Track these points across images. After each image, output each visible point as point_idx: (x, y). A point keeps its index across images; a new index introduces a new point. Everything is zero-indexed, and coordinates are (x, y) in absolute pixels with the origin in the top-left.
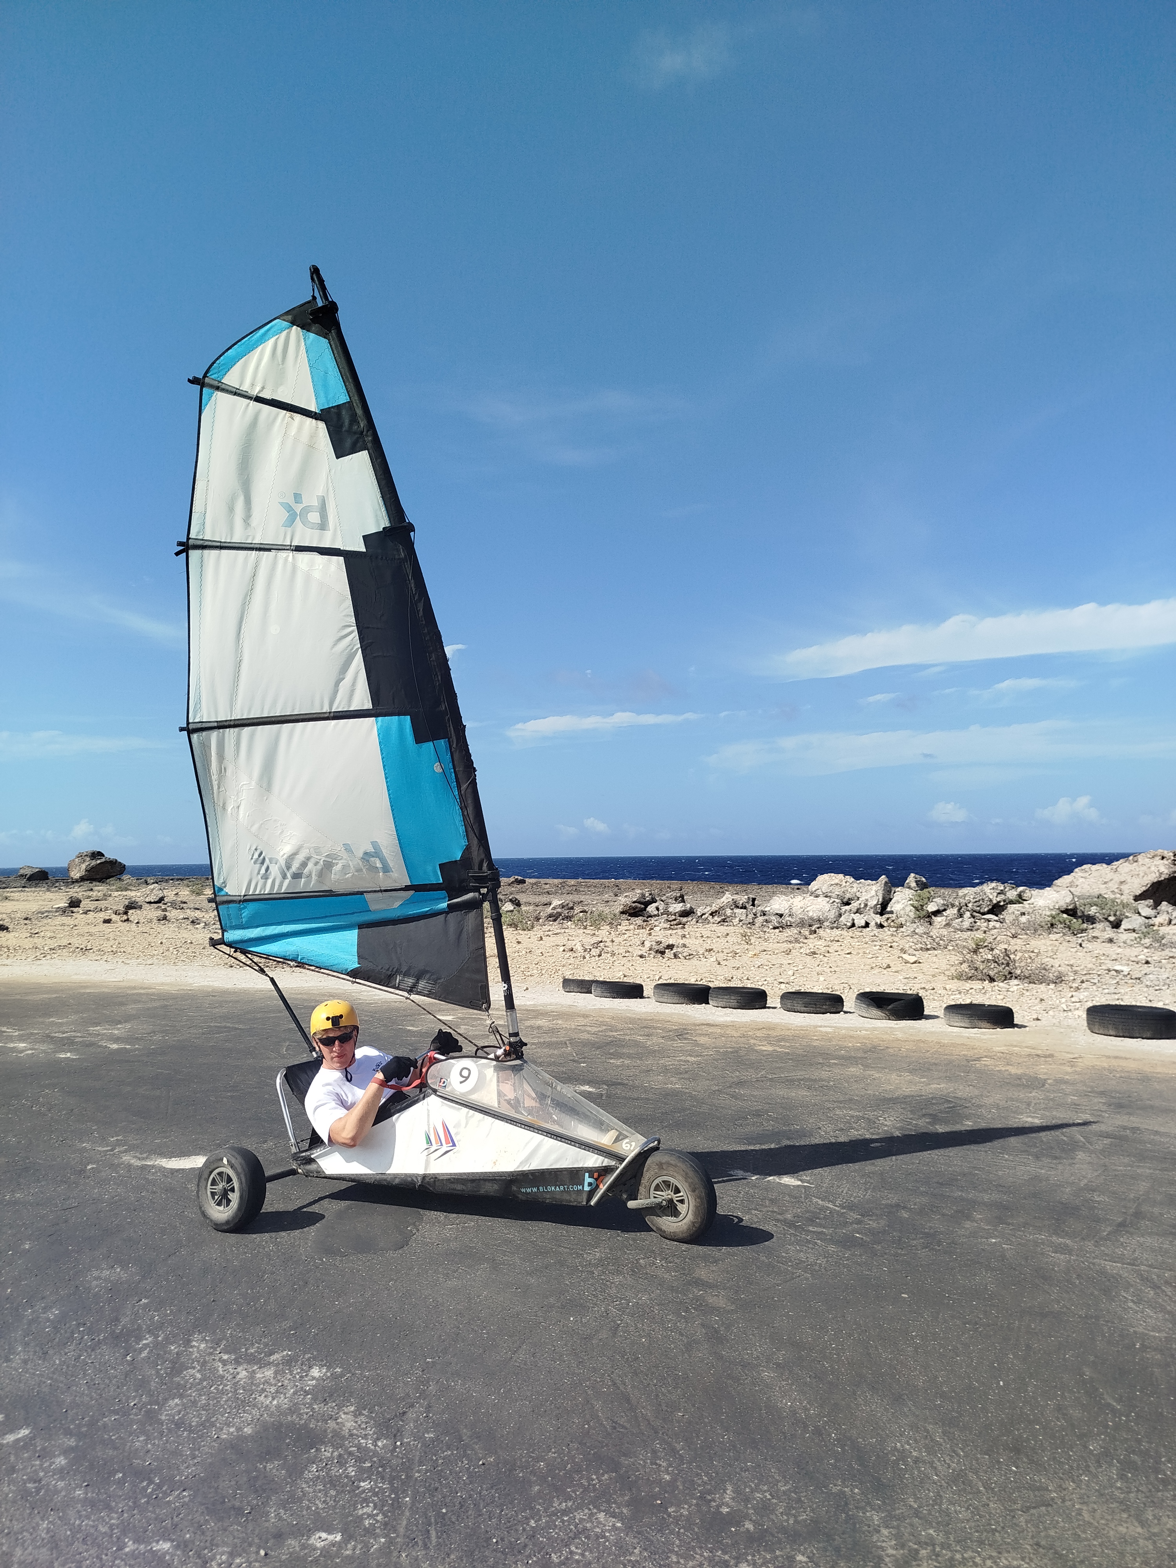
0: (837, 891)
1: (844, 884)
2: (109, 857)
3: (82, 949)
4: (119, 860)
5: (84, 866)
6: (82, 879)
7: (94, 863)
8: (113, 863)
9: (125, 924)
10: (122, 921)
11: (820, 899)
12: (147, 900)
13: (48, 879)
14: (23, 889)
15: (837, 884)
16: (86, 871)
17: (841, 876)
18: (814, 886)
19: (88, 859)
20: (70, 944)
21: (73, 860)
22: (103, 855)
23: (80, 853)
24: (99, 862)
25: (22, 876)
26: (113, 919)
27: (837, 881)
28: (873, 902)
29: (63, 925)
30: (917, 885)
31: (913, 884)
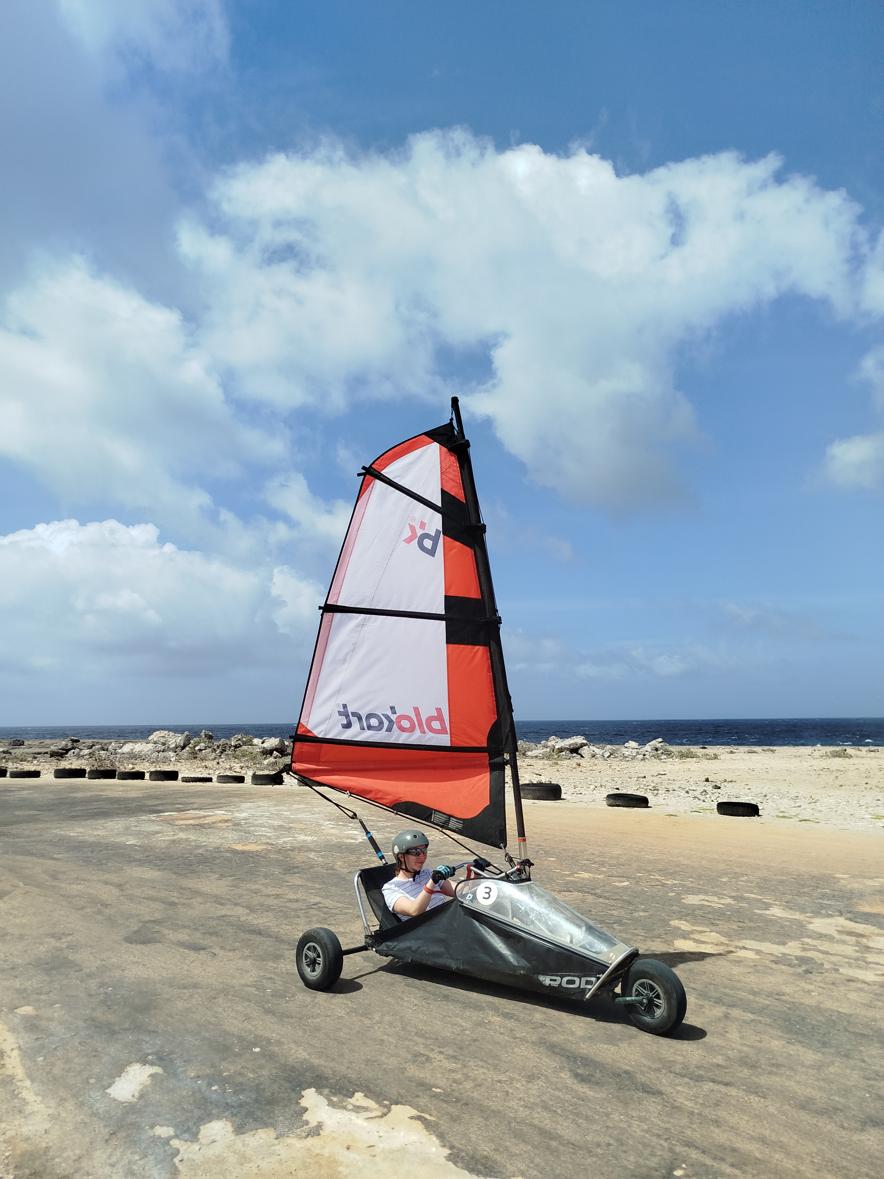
0: (162, 740)
1: (167, 736)
11: (149, 744)
15: (163, 737)
17: (166, 732)
18: (150, 738)
27: (163, 735)
28: (174, 746)
30: (205, 736)
31: (203, 736)
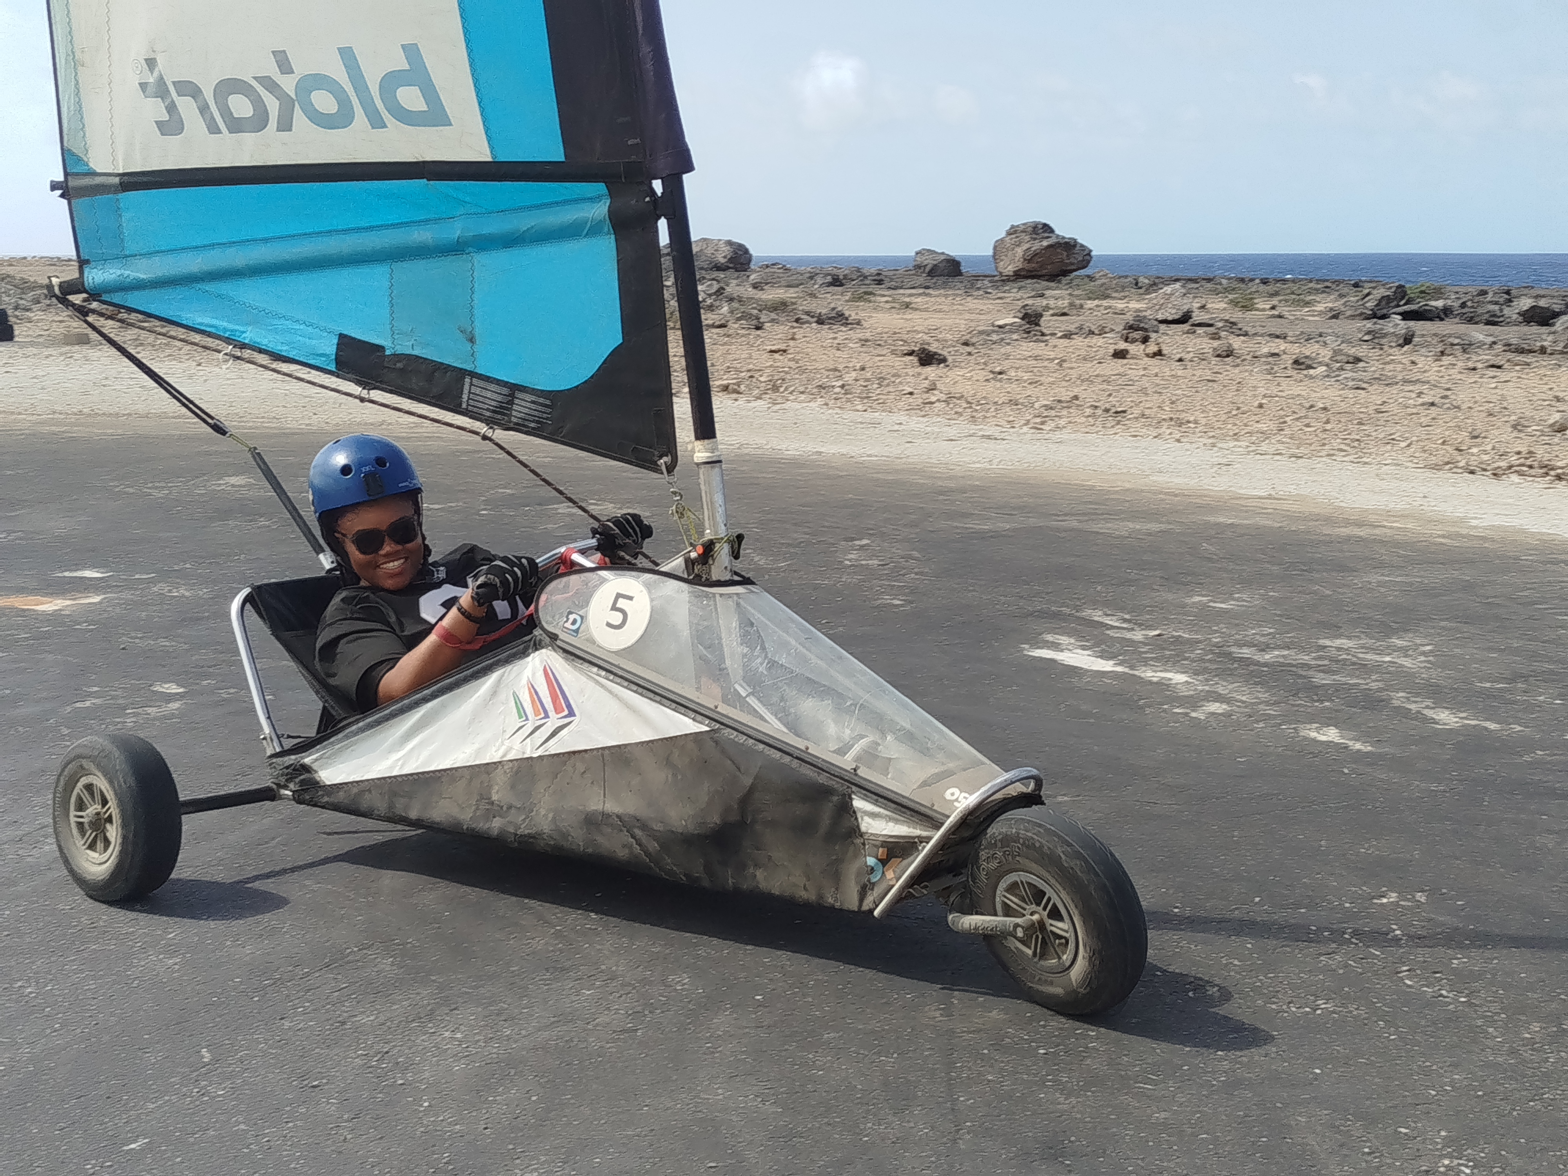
2: (1061, 234)
3: (1107, 410)
4: (1080, 241)
5: (1020, 251)
6: (1019, 276)
7: (1037, 246)
8: (1070, 246)
9: (1155, 361)
10: (1147, 355)
12: (1160, 317)
13: (960, 274)
14: (927, 291)
16: (1025, 260)
19: (1027, 238)
20: (1076, 398)
21: (1002, 240)
22: (1052, 231)
23: (1013, 227)
24: (1045, 243)
25: (918, 267)
26: (1131, 352)
29: (1036, 358)
